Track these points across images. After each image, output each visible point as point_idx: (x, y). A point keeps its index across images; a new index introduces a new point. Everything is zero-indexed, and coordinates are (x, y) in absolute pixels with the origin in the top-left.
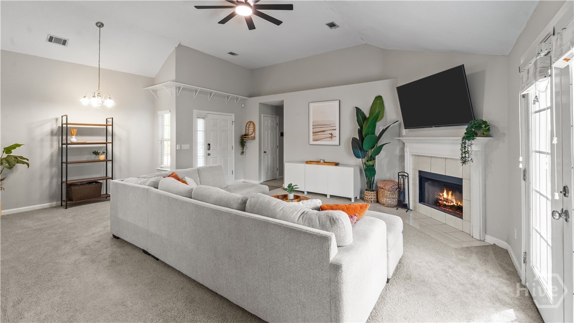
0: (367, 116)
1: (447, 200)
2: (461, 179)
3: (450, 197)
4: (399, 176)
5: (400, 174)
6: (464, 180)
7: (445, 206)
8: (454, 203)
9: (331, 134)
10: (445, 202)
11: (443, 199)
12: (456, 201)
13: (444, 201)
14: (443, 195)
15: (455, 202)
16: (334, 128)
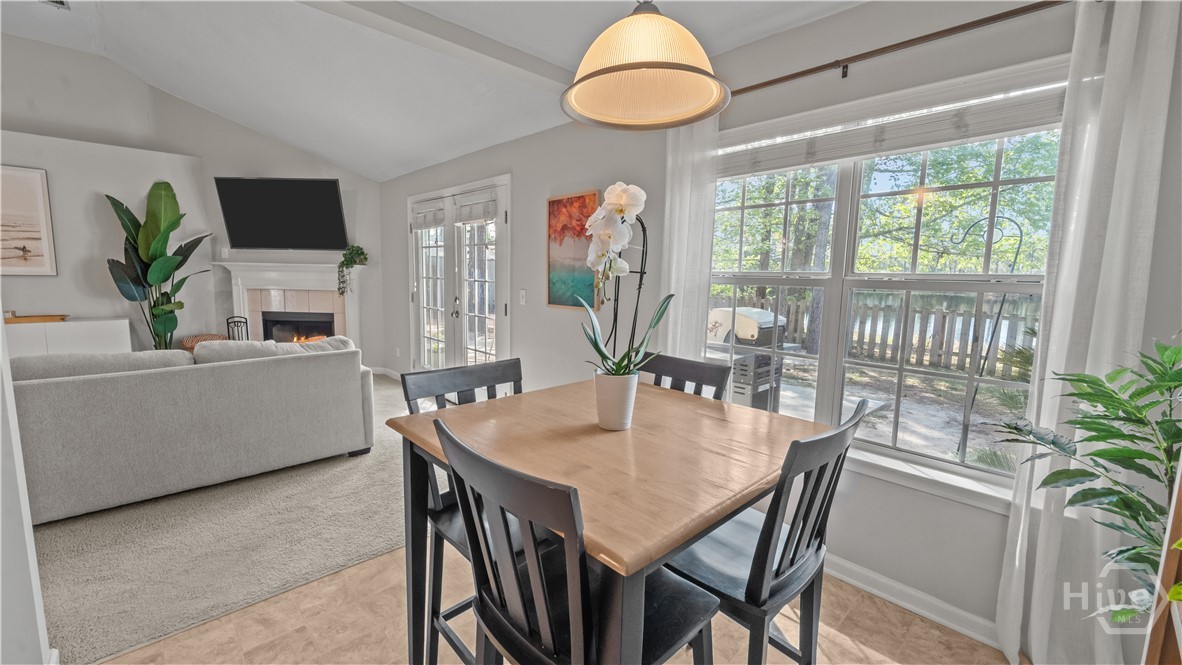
0: (142, 220)
2: (332, 315)
4: (228, 324)
5: (229, 321)
6: (336, 315)
9: (24, 249)
16: (36, 235)
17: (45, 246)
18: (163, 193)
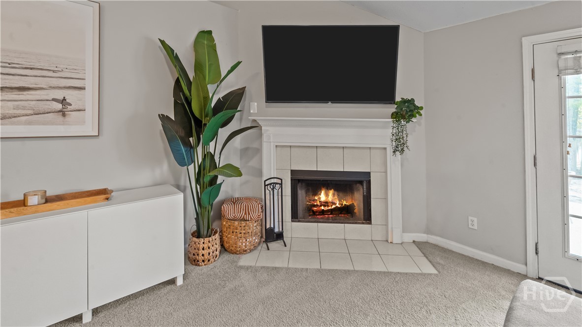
1: (326, 204)
2: (369, 173)
3: (330, 198)
4: (265, 186)
5: (267, 183)
6: (372, 175)
7: (323, 212)
8: (338, 205)
9: (63, 101)
10: (322, 208)
11: (319, 204)
12: (340, 201)
13: (321, 206)
14: (320, 198)
15: (338, 202)
17: (89, 98)
18: (206, 42)
